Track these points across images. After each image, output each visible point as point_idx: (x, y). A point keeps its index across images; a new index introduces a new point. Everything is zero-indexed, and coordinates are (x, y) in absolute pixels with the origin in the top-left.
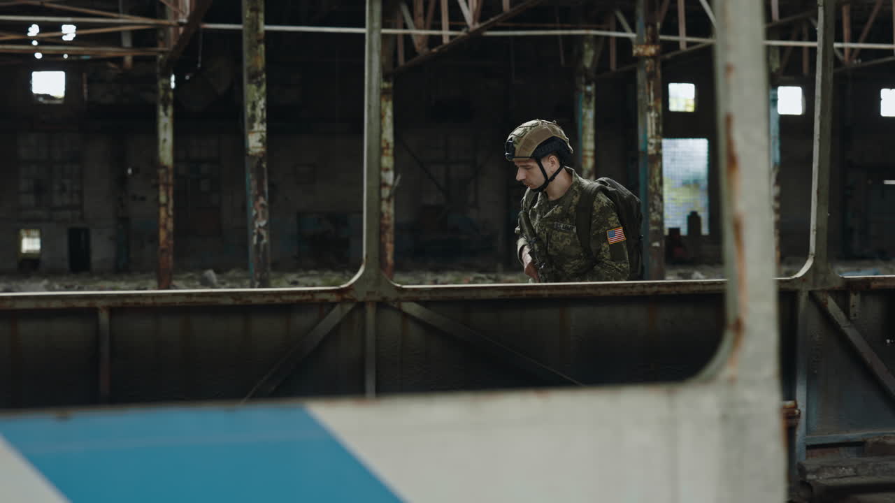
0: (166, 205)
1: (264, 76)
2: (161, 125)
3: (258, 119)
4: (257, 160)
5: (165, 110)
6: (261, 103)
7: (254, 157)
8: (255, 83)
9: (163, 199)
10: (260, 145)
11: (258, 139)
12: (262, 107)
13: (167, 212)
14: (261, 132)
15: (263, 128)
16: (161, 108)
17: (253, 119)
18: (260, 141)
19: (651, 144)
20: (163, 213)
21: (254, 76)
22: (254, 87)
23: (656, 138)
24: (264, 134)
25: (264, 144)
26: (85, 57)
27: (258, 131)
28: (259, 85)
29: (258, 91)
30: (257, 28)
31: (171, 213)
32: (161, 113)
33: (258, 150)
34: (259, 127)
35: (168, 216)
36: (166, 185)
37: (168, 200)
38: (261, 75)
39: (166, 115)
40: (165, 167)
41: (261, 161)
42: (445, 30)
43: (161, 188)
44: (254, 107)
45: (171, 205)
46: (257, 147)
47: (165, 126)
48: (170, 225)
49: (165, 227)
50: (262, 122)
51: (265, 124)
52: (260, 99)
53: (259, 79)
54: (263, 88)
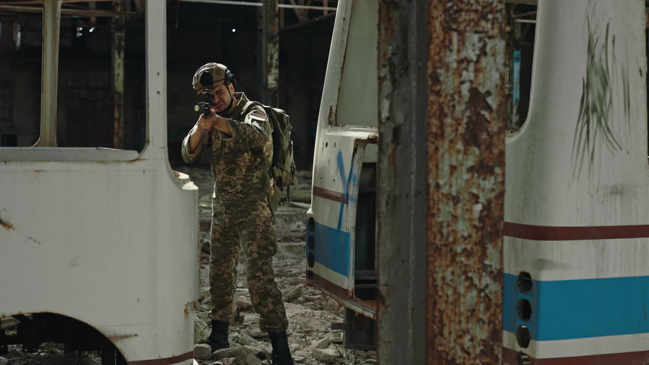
0: (119, 120)
1: (278, 38)
2: (116, 64)
3: (274, 66)
4: (273, 92)
5: (119, 53)
6: (276, 56)
7: (271, 90)
8: (272, 43)
9: (116, 115)
10: (275, 82)
11: (273, 79)
12: (277, 58)
13: (119, 124)
14: (276, 74)
15: (277, 71)
16: (116, 52)
17: (271, 66)
18: (275, 80)
19: (506, 88)
20: (116, 125)
21: (271, 38)
22: (272, 45)
23: (509, 84)
24: (278, 75)
25: (277, 82)
26: (74, 16)
27: (273, 74)
28: (275, 44)
29: (274, 47)
30: (275, 7)
31: (122, 125)
32: (117, 56)
33: (273, 86)
34: (274, 71)
35: (120, 127)
36: (119, 106)
37: (120, 116)
38: (276, 38)
39: (120, 57)
40: (119, 93)
41: (275, 93)
42: (326, 6)
43: (116, 108)
44: (272, 58)
45: (122, 119)
46: (273, 84)
47: (119, 64)
48: (121, 133)
49: (118, 134)
50: (276, 68)
51: (278, 70)
52: (275, 53)
53: (275, 40)
54: (277, 46)
